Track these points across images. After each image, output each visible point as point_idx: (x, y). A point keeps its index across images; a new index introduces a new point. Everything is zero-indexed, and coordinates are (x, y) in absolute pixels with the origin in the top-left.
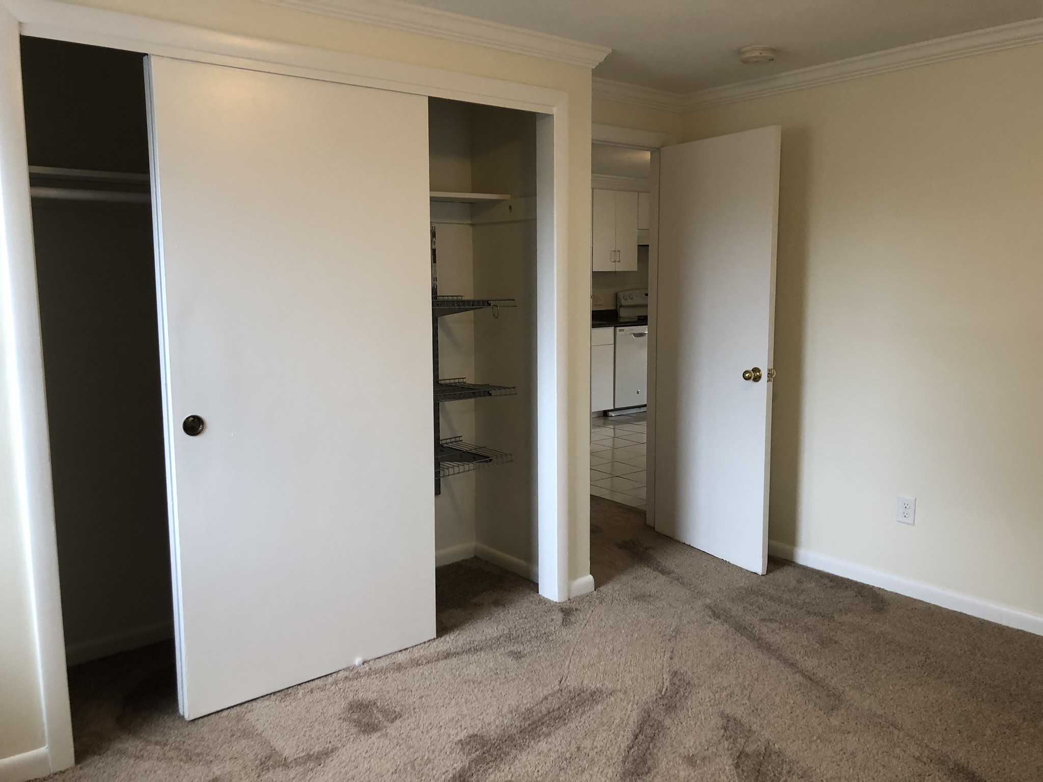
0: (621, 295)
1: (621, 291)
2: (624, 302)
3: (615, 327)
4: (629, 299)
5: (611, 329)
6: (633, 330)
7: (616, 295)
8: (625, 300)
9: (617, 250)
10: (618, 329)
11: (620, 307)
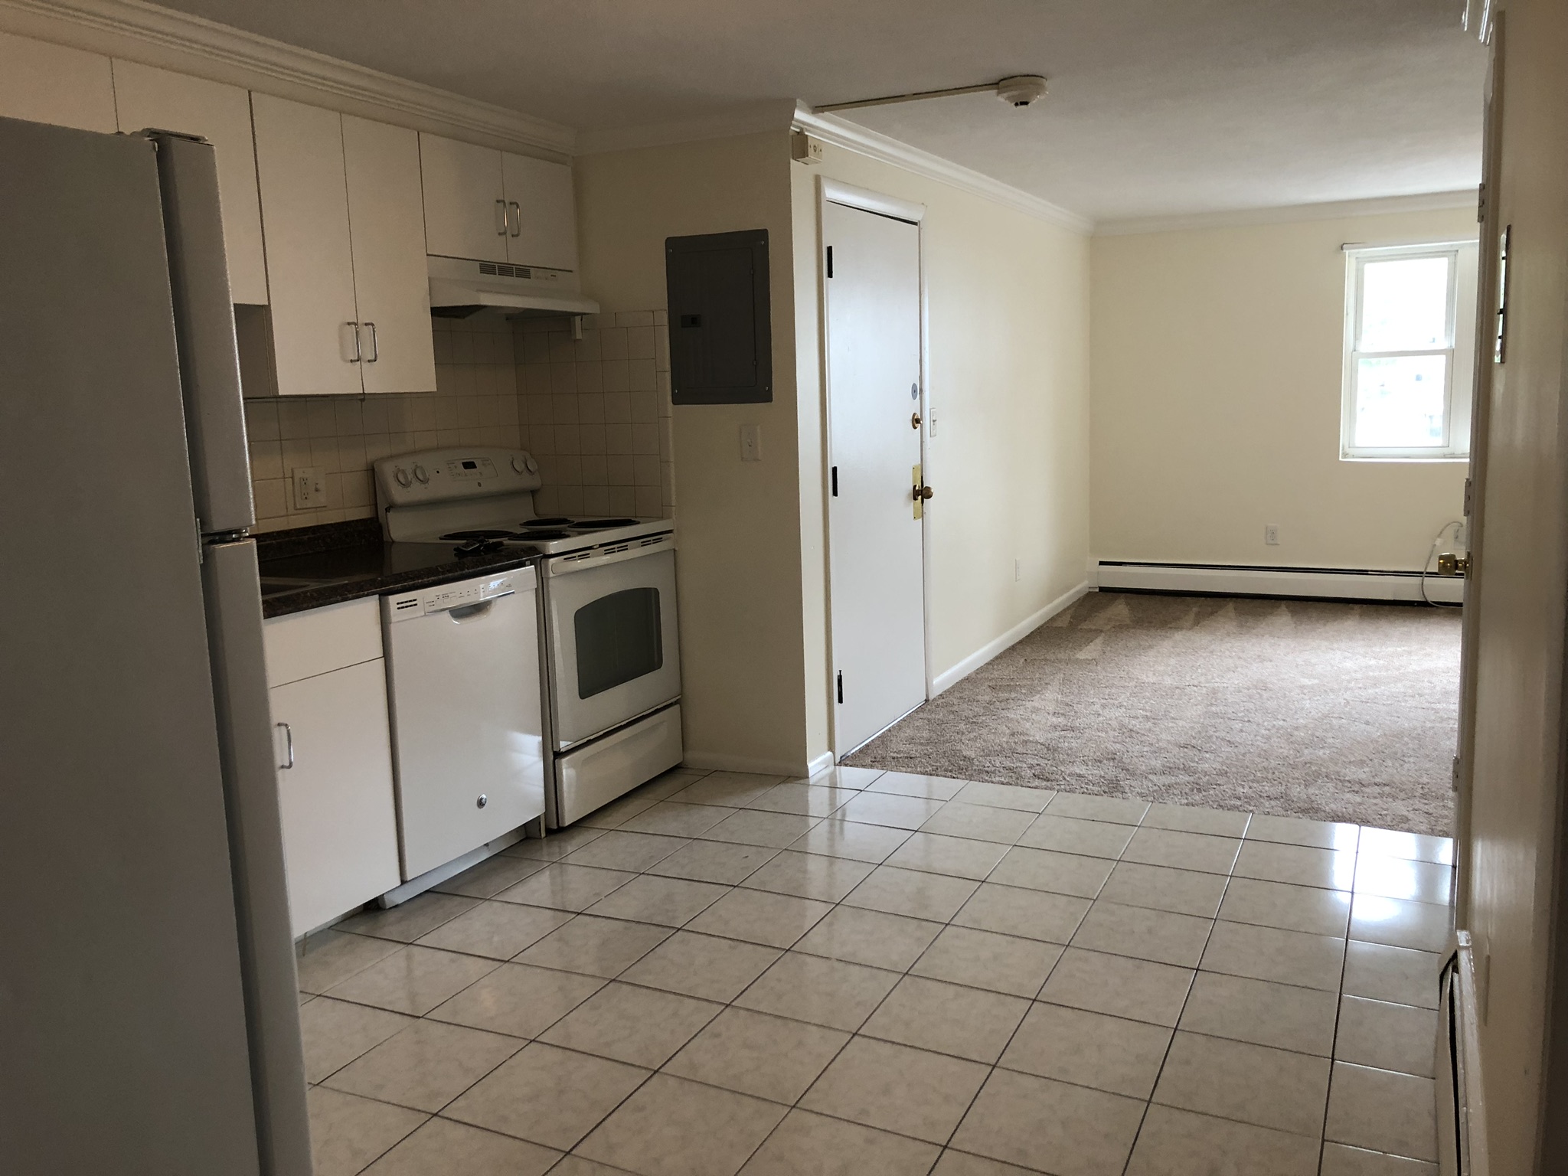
0: (388, 470)
1: (391, 457)
2: (399, 495)
3: (384, 595)
4: (414, 481)
5: (366, 608)
6: (446, 596)
7: (372, 472)
8: (405, 485)
9: (362, 320)
10: (393, 600)
11: (387, 510)
